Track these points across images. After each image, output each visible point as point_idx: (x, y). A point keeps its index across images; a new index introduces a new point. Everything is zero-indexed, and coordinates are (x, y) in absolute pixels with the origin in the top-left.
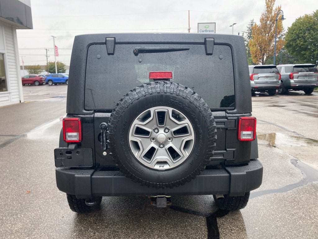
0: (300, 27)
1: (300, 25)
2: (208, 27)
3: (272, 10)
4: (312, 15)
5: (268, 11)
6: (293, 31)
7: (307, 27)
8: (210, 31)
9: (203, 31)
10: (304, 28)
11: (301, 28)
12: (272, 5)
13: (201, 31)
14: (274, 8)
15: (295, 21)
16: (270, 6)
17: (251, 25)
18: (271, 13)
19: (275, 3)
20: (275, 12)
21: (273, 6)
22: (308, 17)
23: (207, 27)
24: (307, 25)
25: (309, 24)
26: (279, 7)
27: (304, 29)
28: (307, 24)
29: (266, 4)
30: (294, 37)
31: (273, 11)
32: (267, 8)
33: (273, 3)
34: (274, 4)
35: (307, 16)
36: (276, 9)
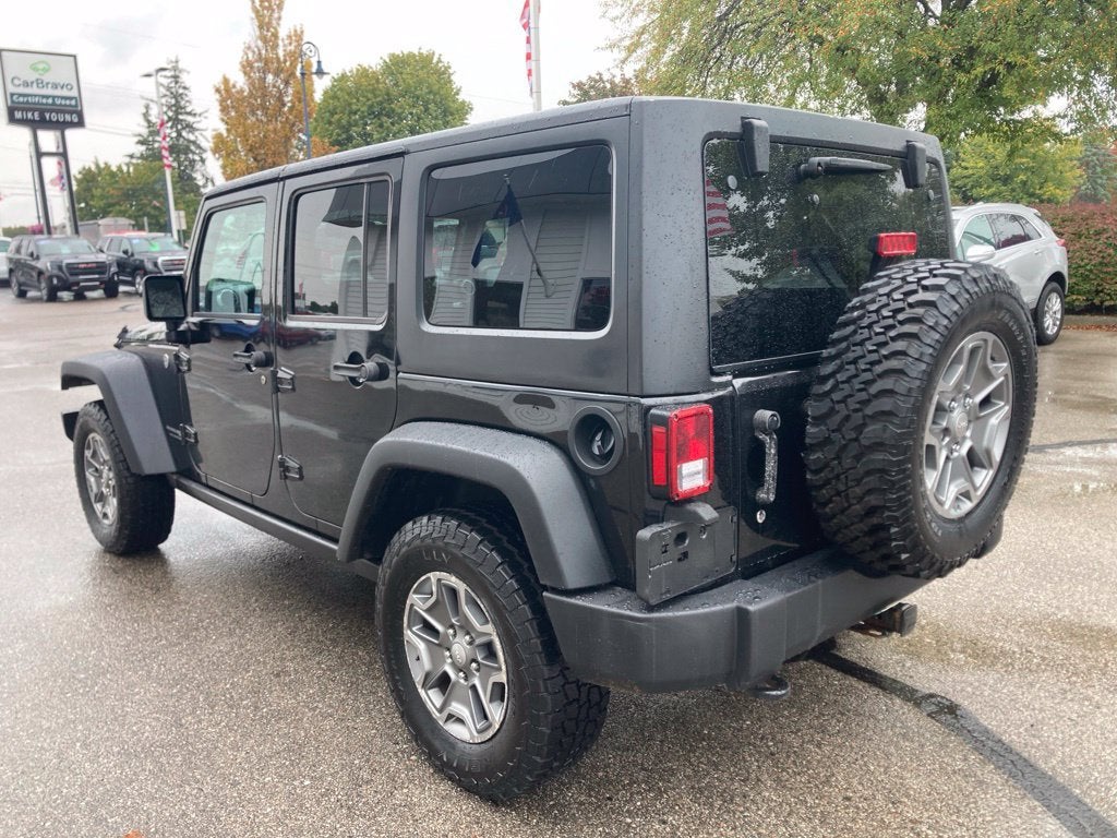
0: (350, 104)
1: (347, 97)
2: (46, 70)
3: (275, 36)
4: (379, 67)
5: (265, 40)
6: (332, 114)
7: (371, 107)
8: (55, 86)
9: (26, 84)
10: (362, 109)
11: (354, 107)
12: (274, 22)
13: (16, 82)
14: (283, 32)
15: (330, 84)
16: (269, 23)
17: (172, 77)
18: (275, 47)
19: (283, 14)
20: (289, 48)
21: (278, 24)
22: (367, 76)
23: (41, 66)
24: (368, 100)
25: (376, 97)
26: (296, 31)
27: (363, 112)
28: (370, 95)
29: (253, 15)
30: (339, 135)
31: (280, 43)
32: (261, 27)
33: (276, 15)
34: (279, 18)
35: (363, 73)
36: (290, 37)
